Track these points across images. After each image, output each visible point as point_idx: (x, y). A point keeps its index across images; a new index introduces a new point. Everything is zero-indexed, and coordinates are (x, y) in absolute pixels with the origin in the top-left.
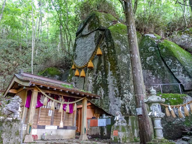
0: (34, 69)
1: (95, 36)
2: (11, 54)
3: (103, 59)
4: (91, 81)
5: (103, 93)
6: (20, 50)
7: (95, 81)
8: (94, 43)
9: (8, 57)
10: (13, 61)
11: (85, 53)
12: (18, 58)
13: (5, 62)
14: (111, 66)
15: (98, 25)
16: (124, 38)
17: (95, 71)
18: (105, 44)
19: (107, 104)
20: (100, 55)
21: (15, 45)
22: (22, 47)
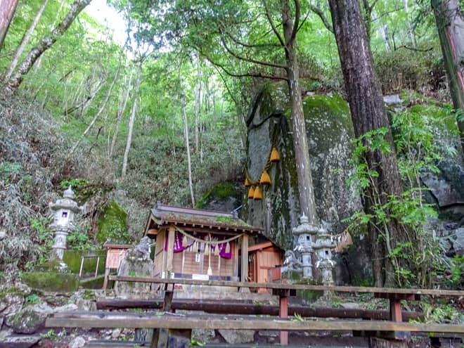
0: (194, 190)
1: (270, 128)
2: (160, 164)
3: (281, 168)
4: (269, 205)
5: (284, 224)
6: (174, 153)
7: (274, 205)
8: (269, 140)
9: (155, 171)
10: (162, 178)
11: (260, 157)
12: (171, 170)
13: (151, 182)
14: (291, 178)
15: (271, 107)
16: (313, 125)
17: (273, 187)
18: (282, 141)
19: (289, 242)
20: (276, 161)
21: (165, 147)
22: (176, 147)
